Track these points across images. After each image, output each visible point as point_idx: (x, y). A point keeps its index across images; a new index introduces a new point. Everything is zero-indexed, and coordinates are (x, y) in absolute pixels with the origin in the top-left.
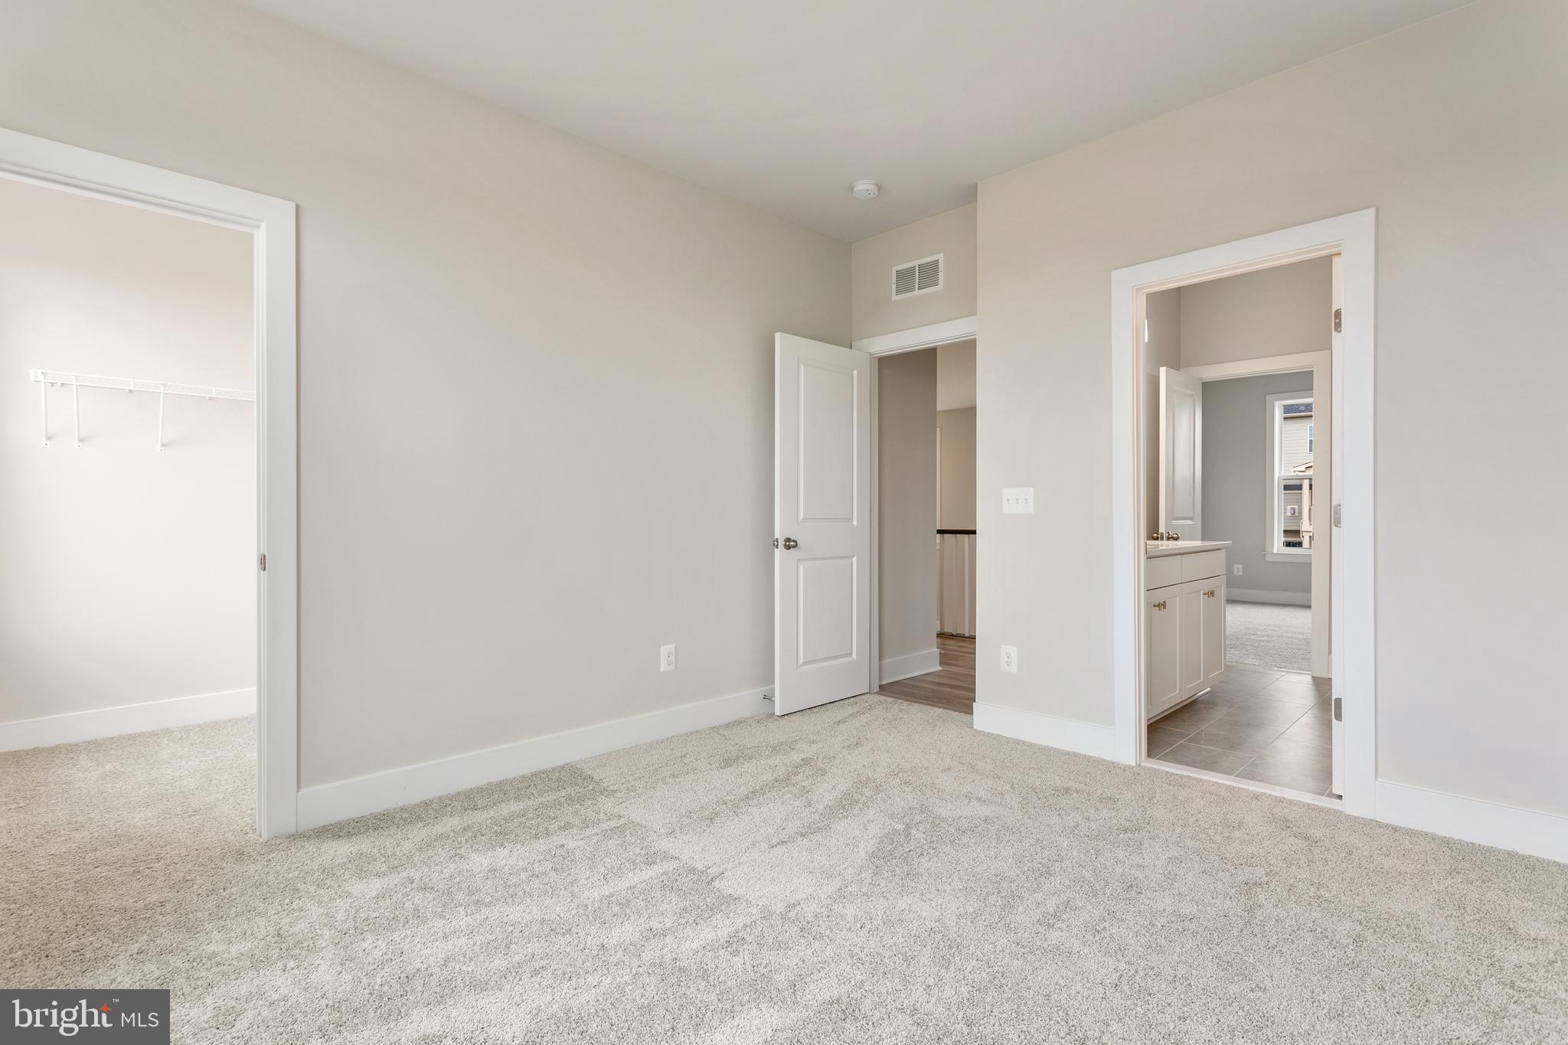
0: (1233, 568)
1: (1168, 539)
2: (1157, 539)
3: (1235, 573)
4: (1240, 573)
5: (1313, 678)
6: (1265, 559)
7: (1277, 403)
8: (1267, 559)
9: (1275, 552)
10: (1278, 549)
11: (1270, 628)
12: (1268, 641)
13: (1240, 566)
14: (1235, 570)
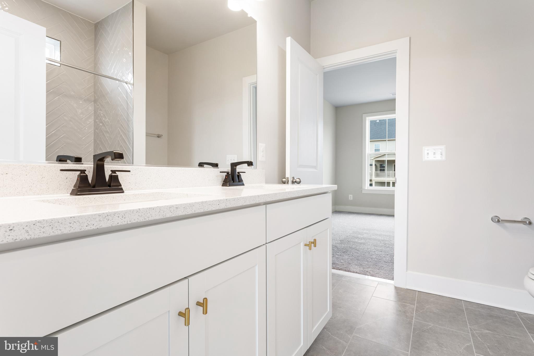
0: (349, 197)
1: (293, 182)
2: (284, 183)
3: (350, 199)
4: (352, 199)
5: (396, 288)
6: (362, 192)
7: (367, 118)
8: (363, 192)
9: (366, 189)
10: (367, 187)
11: (365, 231)
12: (364, 244)
13: (352, 196)
14: (350, 197)
